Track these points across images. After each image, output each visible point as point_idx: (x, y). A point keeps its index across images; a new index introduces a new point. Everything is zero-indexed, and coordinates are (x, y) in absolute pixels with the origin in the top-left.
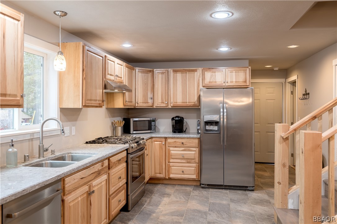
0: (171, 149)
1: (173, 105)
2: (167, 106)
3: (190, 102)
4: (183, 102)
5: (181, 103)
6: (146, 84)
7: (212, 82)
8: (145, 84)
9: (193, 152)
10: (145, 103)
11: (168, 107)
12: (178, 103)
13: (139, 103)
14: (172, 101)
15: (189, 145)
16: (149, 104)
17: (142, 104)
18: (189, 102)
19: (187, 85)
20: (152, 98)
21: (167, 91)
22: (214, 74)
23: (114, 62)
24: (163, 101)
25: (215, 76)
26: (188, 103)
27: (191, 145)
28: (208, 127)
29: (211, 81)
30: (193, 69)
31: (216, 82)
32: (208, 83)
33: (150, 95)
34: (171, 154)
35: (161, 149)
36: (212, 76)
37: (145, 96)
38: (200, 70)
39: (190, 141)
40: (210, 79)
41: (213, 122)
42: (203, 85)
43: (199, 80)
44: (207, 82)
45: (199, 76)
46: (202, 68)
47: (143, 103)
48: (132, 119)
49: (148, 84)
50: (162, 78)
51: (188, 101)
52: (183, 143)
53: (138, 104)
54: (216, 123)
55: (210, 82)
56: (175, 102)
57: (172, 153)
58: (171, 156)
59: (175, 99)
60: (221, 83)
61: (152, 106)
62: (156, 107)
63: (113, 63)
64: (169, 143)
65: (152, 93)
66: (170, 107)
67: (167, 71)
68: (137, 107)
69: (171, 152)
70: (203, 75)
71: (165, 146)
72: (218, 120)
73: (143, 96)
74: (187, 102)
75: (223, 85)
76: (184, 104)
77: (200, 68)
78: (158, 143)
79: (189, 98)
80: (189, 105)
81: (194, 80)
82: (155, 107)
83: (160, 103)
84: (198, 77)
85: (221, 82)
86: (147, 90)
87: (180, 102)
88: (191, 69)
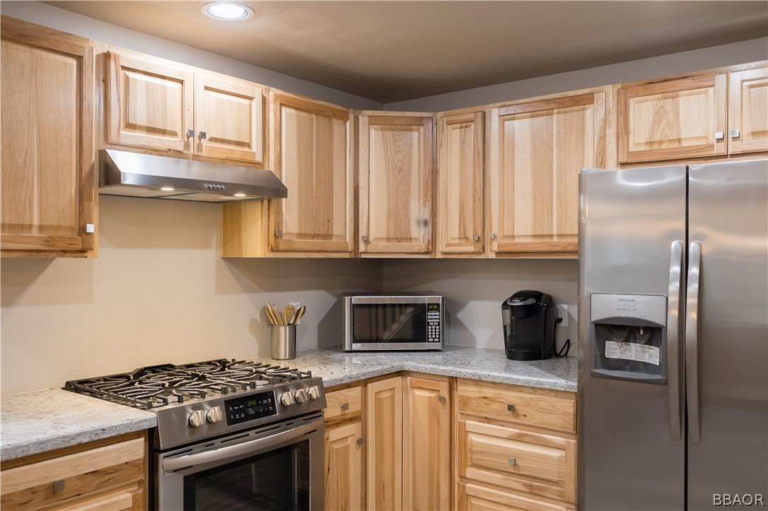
0: (471, 424)
1: (499, 246)
2: (479, 253)
3: (566, 235)
4: (535, 236)
5: (529, 240)
6: (400, 170)
7: (660, 142)
8: (398, 171)
9: (556, 454)
10: (399, 240)
11: (482, 257)
12: (517, 240)
13: (371, 239)
14: (495, 229)
15: (536, 418)
16: (414, 243)
17: (384, 243)
18: (559, 236)
19: (551, 165)
20: (426, 223)
21: (480, 194)
22: (669, 104)
23: (182, 82)
24: (465, 231)
25: (677, 114)
26: (555, 240)
27: (548, 419)
28: (614, 350)
29: (657, 137)
30: (579, 92)
31: (679, 140)
32: (643, 148)
33: (418, 210)
34: (469, 446)
35: (436, 421)
36: (658, 116)
37: (398, 213)
38: (607, 95)
39: (542, 404)
40: (653, 130)
41: (638, 328)
42: (621, 160)
43: (603, 138)
44: (639, 144)
45: (605, 120)
46: (619, 86)
47: (388, 239)
48: (347, 299)
49: (410, 169)
50: (463, 143)
51: (555, 233)
52: (511, 408)
53: (367, 241)
54: (652, 333)
55: (651, 143)
56: (508, 237)
57: (472, 441)
58: (469, 455)
59: (506, 223)
60: (702, 143)
61: (426, 253)
62: (444, 253)
63: (178, 85)
64: (465, 401)
65: (429, 204)
66: (492, 256)
67: (480, 115)
68: (363, 256)
69: (469, 439)
70: (623, 113)
71: (448, 412)
72: (660, 321)
73: (389, 216)
74: (551, 236)
75: (715, 152)
76: (541, 245)
77: (609, 88)
78: (427, 394)
79: (559, 217)
80: (558, 249)
81: (583, 139)
82: (439, 256)
83: (457, 241)
84: (598, 125)
85: (705, 137)
86: (408, 191)
87: (526, 236)
88: (571, 93)
